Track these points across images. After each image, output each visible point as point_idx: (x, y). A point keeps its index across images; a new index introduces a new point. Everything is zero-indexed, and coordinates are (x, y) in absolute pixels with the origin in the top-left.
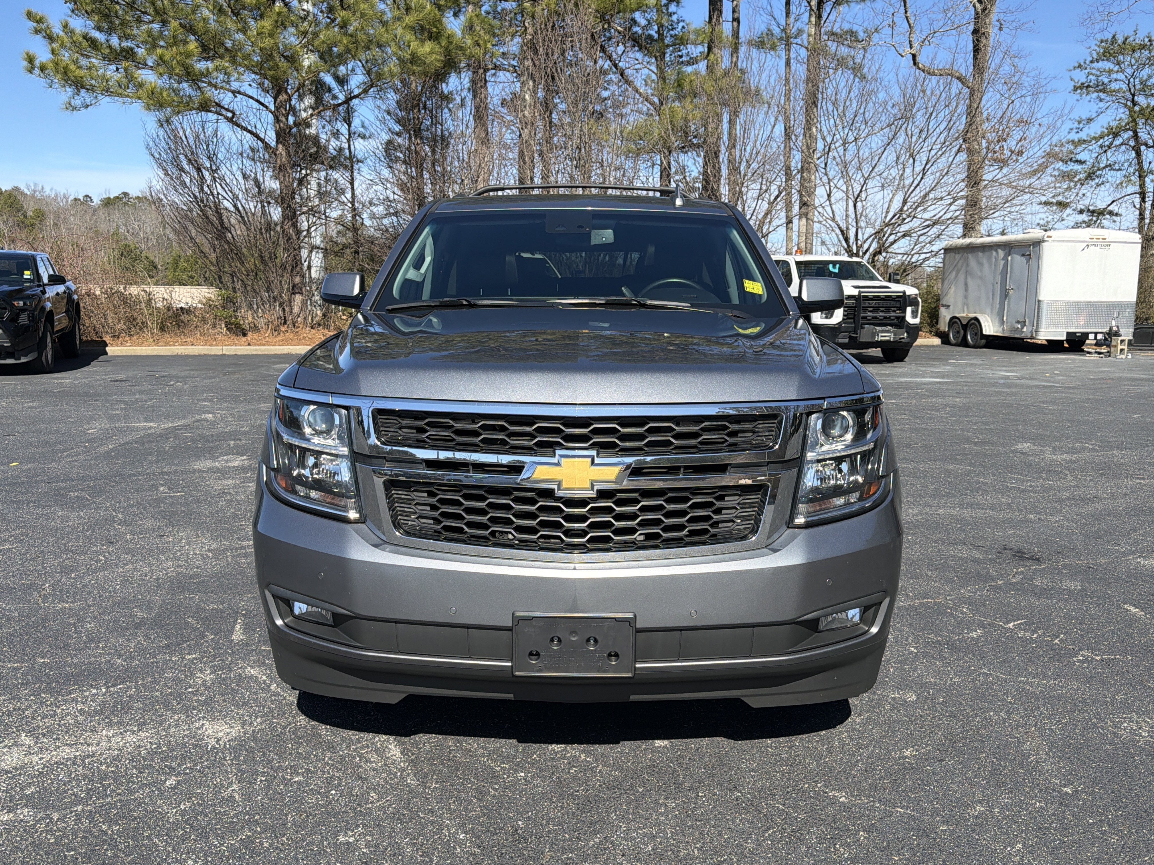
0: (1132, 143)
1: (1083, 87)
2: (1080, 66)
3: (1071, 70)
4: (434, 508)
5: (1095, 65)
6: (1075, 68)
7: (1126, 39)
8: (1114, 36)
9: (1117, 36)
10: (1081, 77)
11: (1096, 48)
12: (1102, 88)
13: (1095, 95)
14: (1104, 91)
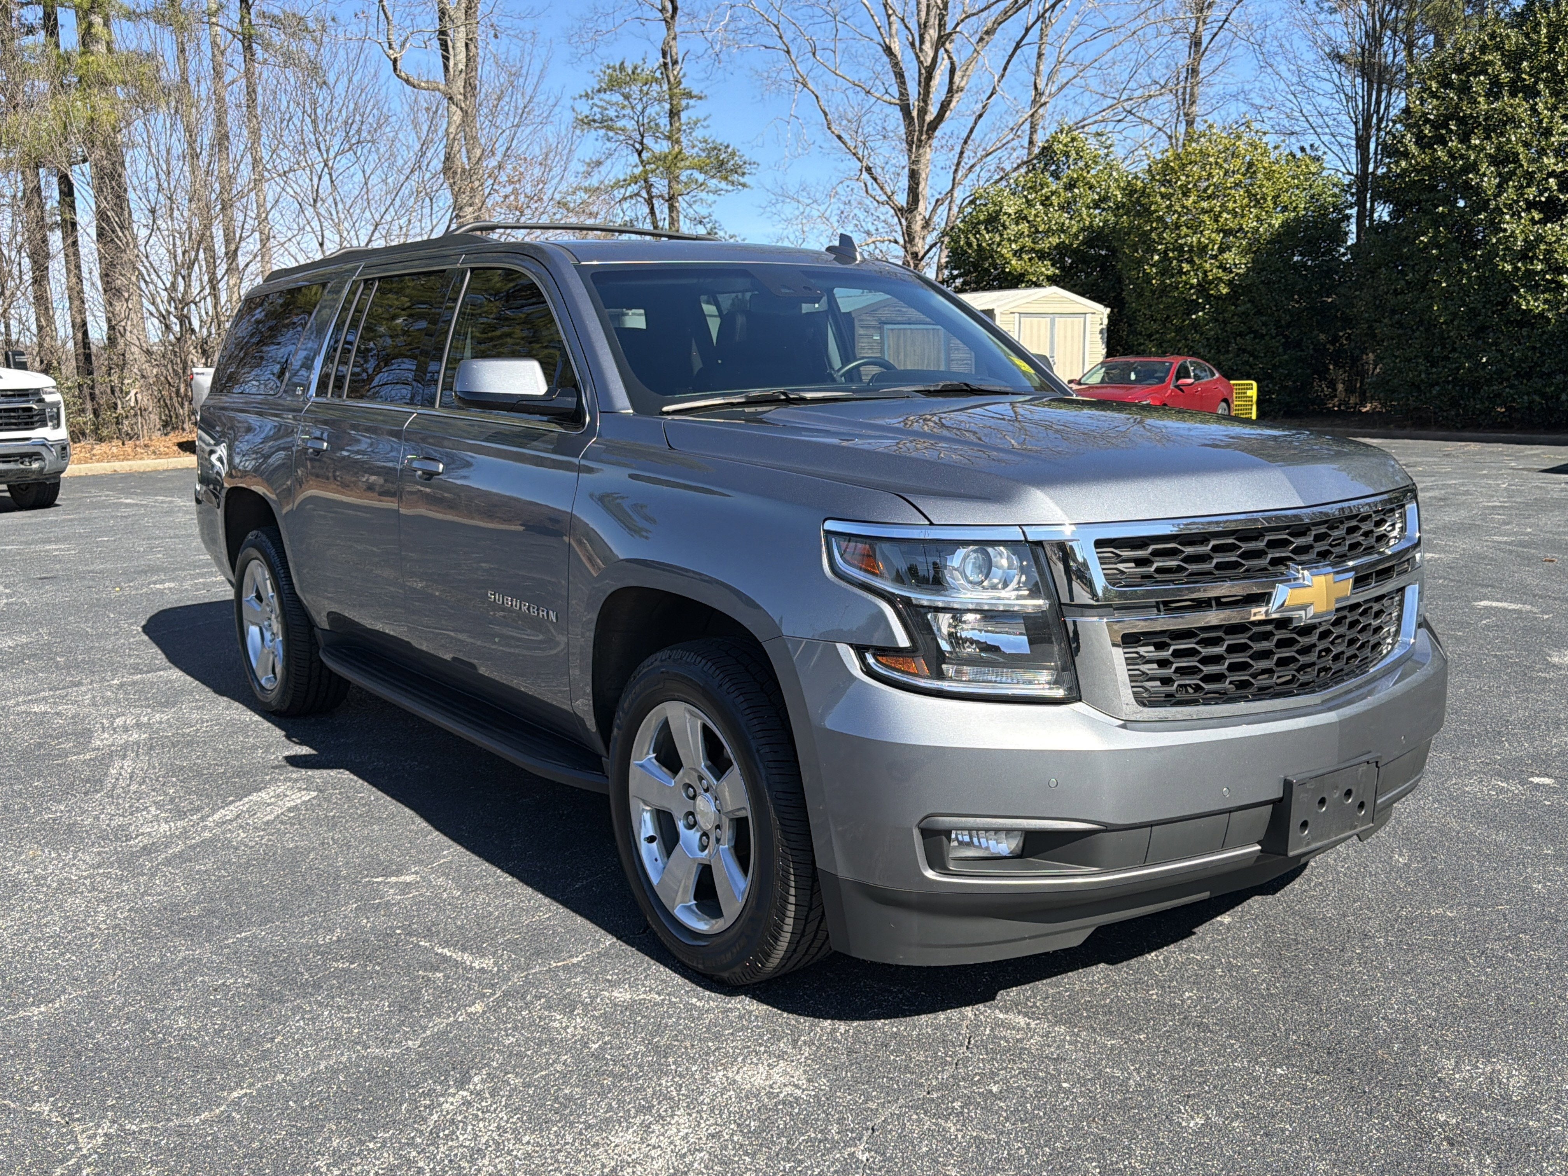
0: (645, 195)
1: (587, 122)
2: (587, 95)
3: (575, 99)
4: (1163, 663)
5: (602, 95)
6: (581, 96)
7: (636, 68)
8: (622, 63)
9: (626, 65)
10: (584, 108)
11: (601, 74)
12: (606, 124)
13: (602, 132)
14: (610, 128)
